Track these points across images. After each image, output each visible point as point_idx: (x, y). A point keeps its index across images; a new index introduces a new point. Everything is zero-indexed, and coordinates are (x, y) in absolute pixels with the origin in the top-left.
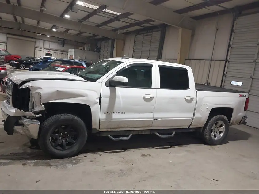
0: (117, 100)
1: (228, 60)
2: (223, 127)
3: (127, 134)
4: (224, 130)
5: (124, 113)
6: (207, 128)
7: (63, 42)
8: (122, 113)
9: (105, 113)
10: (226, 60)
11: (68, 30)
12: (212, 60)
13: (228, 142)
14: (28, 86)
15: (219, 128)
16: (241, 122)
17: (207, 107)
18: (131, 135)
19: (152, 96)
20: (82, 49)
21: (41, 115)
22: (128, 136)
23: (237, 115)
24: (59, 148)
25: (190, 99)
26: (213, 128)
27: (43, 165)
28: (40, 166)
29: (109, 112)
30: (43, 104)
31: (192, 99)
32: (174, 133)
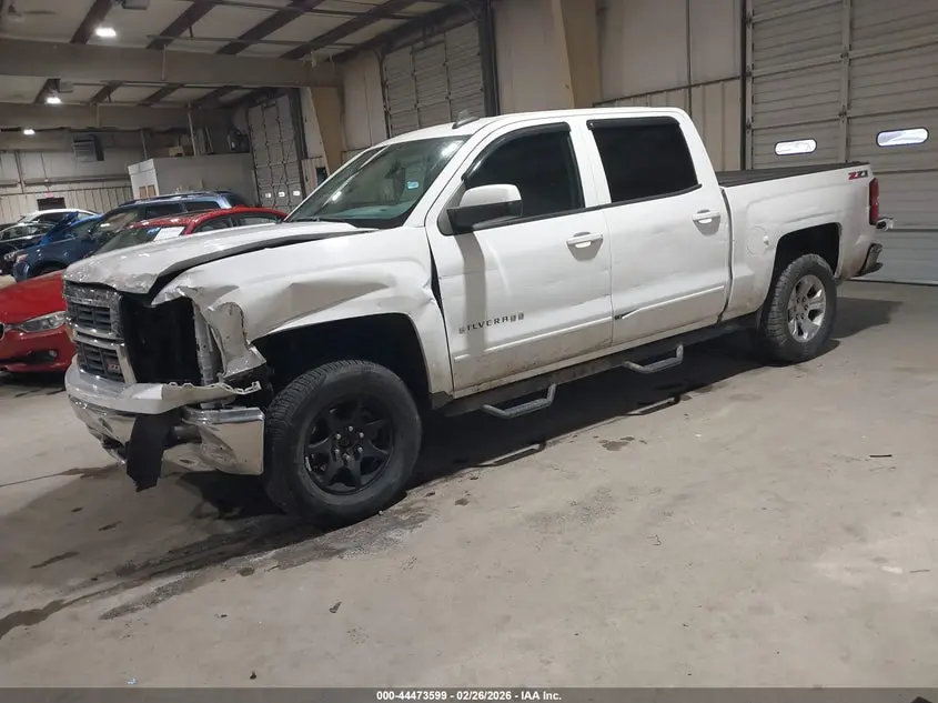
0: (489, 275)
1: (750, 74)
2: (819, 294)
3: (540, 388)
4: (824, 303)
5: (521, 316)
6: (774, 308)
7: (93, 142)
8: (513, 319)
9: (461, 331)
10: (744, 75)
11: (108, 89)
12: (689, 87)
13: (837, 344)
14: (182, 289)
15: (808, 302)
16: (867, 267)
17: (766, 238)
18: (553, 388)
19: (594, 235)
20: (179, 155)
21: (258, 386)
22: (544, 394)
23: (851, 247)
24: (340, 487)
25: (710, 220)
26: (791, 305)
27: (310, 560)
28: (304, 562)
29: (474, 325)
30: (254, 343)
31: (716, 219)
32: (680, 350)
